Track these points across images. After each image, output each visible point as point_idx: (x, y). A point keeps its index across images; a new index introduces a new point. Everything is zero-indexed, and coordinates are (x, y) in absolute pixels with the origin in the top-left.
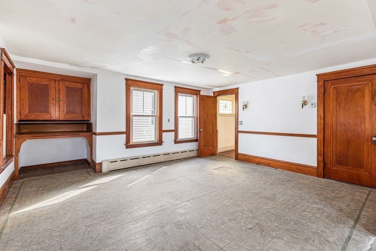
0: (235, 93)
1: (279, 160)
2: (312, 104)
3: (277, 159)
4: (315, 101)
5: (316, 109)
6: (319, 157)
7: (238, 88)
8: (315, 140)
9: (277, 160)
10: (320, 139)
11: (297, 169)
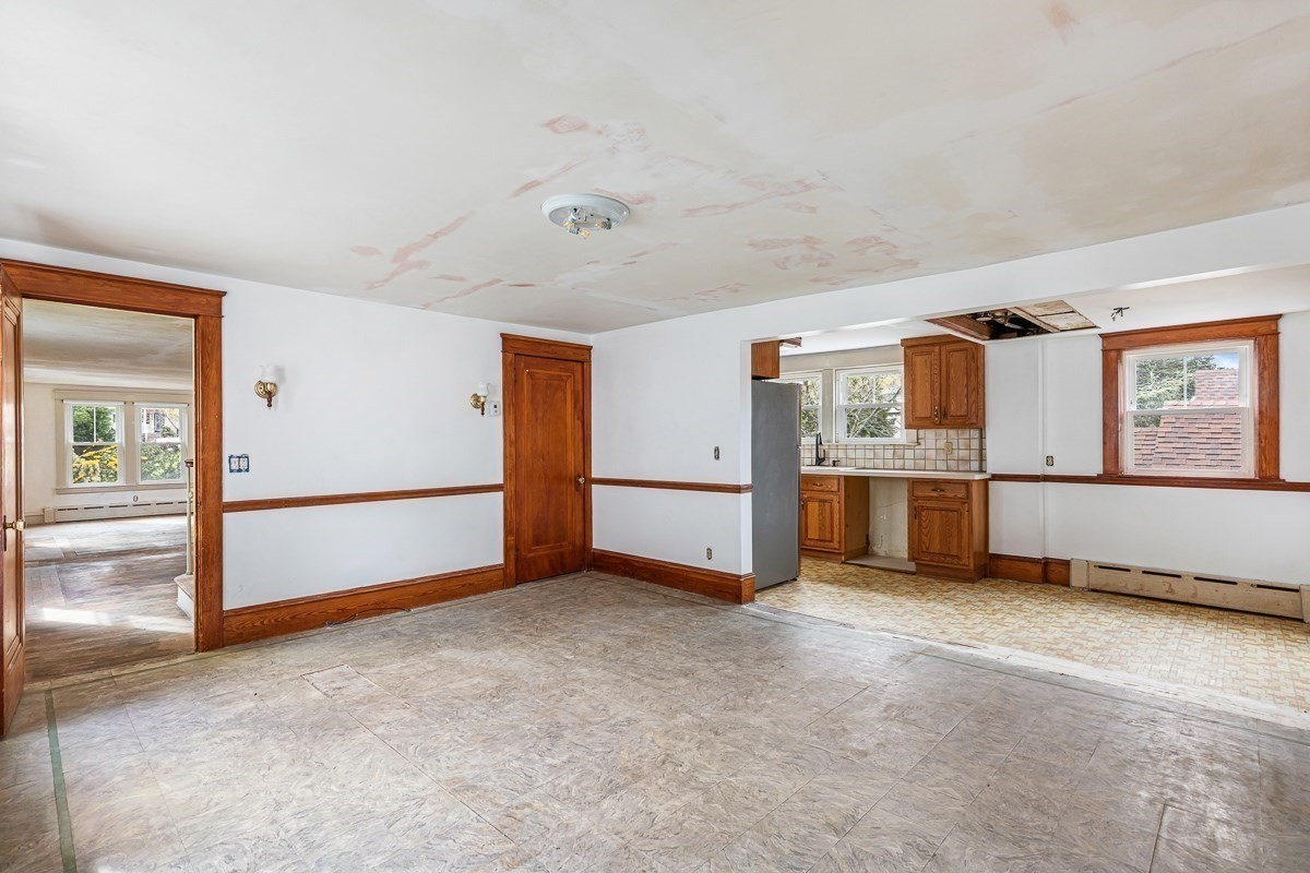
0: (195, 312)
1: (413, 580)
2: (495, 406)
3: (408, 578)
4: (499, 399)
5: (501, 418)
6: (509, 538)
7: (225, 293)
8: (500, 495)
9: (409, 581)
10: (509, 494)
11: (464, 586)
